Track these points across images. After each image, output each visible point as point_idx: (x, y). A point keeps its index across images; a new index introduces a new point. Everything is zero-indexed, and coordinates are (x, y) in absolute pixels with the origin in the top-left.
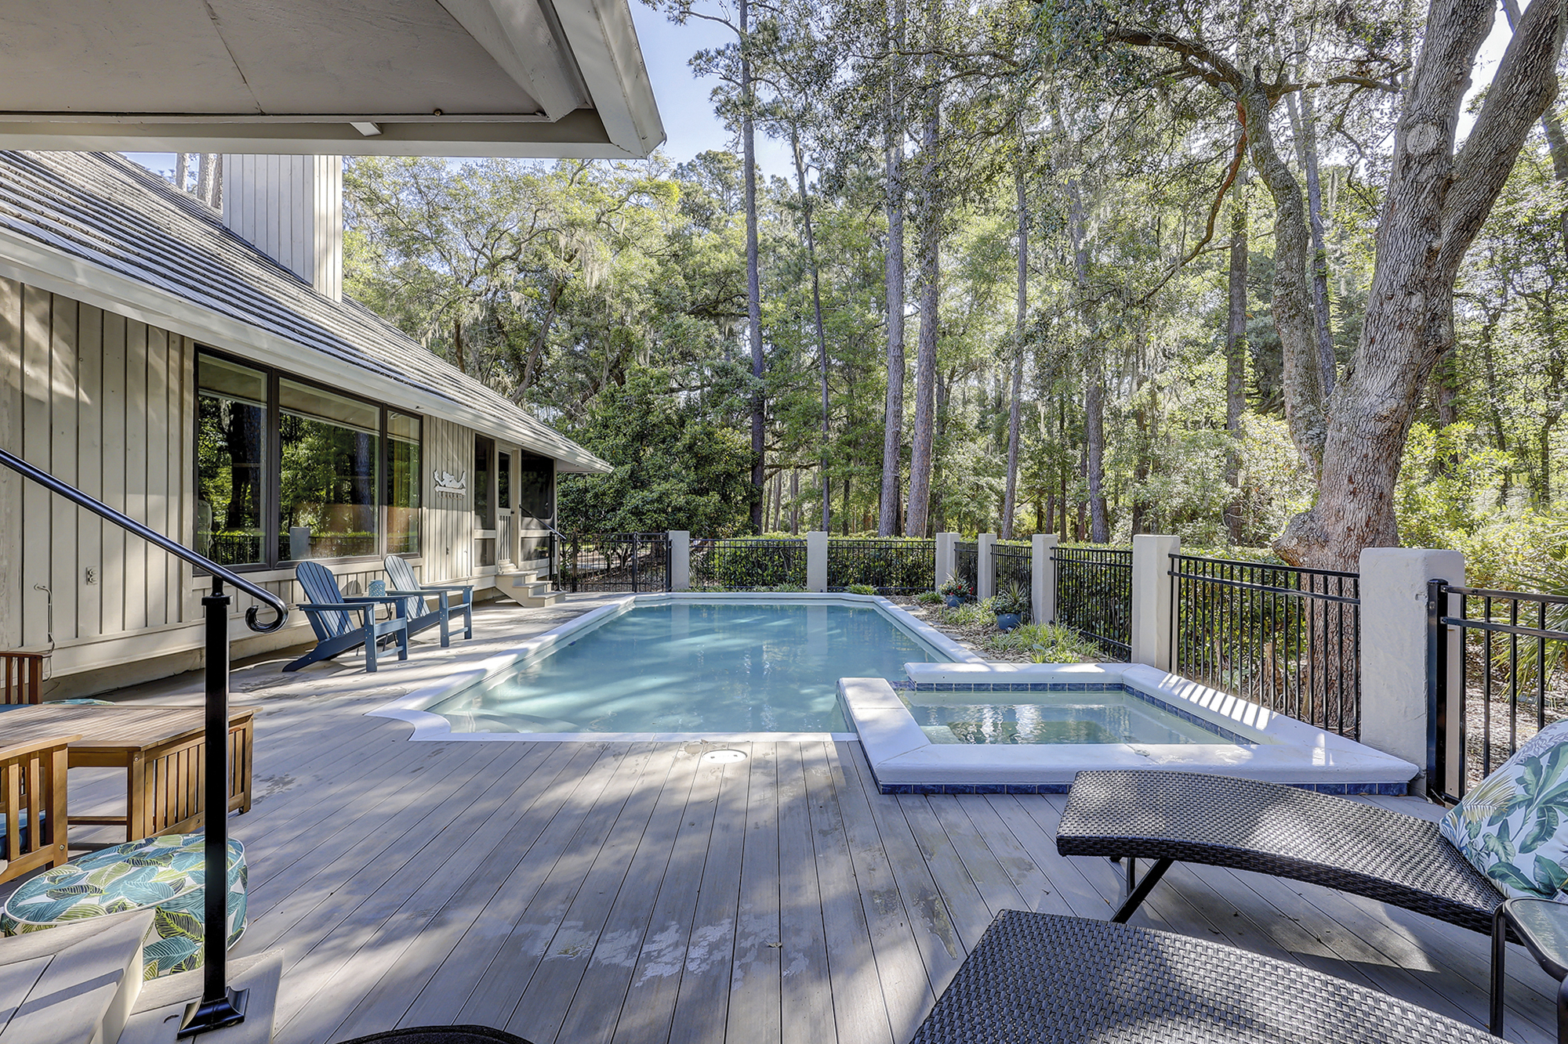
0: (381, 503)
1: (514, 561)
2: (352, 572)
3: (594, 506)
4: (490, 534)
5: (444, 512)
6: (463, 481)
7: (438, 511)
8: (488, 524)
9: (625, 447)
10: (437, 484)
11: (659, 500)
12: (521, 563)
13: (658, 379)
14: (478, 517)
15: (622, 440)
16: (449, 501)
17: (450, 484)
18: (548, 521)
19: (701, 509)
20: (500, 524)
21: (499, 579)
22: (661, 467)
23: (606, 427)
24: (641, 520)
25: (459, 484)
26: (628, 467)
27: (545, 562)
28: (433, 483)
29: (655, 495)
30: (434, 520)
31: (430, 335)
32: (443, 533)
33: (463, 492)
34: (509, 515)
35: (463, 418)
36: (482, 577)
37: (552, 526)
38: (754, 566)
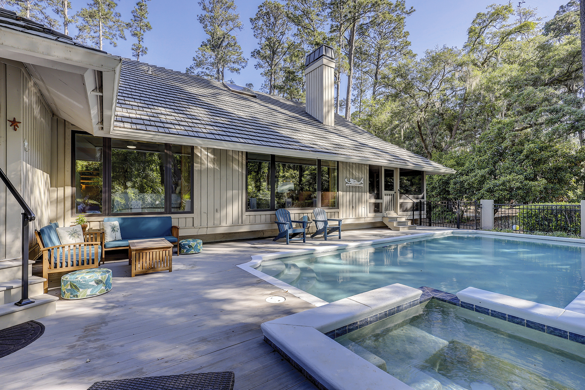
0: (318, 191)
1: (396, 212)
4: (379, 201)
5: (351, 193)
6: (362, 181)
7: (348, 193)
8: (378, 196)
10: (347, 183)
11: (503, 184)
12: (400, 213)
14: (372, 195)
16: (354, 189)
17: (354, 183)
18: (420, 196)
19: (533, 188)
20: (386, 198)
21: (384, 219)
22: (508, 168)
25: (360, 183)
26: (487, 169)
27: (417, 213)
28: (345, 183)
29: (500, 182)
30: (344, 196)
32: (351, 201)
33: (362, 185)
34: (393, 193)
36: (375, 217)
37: (423, 198)
38: (542, 220)
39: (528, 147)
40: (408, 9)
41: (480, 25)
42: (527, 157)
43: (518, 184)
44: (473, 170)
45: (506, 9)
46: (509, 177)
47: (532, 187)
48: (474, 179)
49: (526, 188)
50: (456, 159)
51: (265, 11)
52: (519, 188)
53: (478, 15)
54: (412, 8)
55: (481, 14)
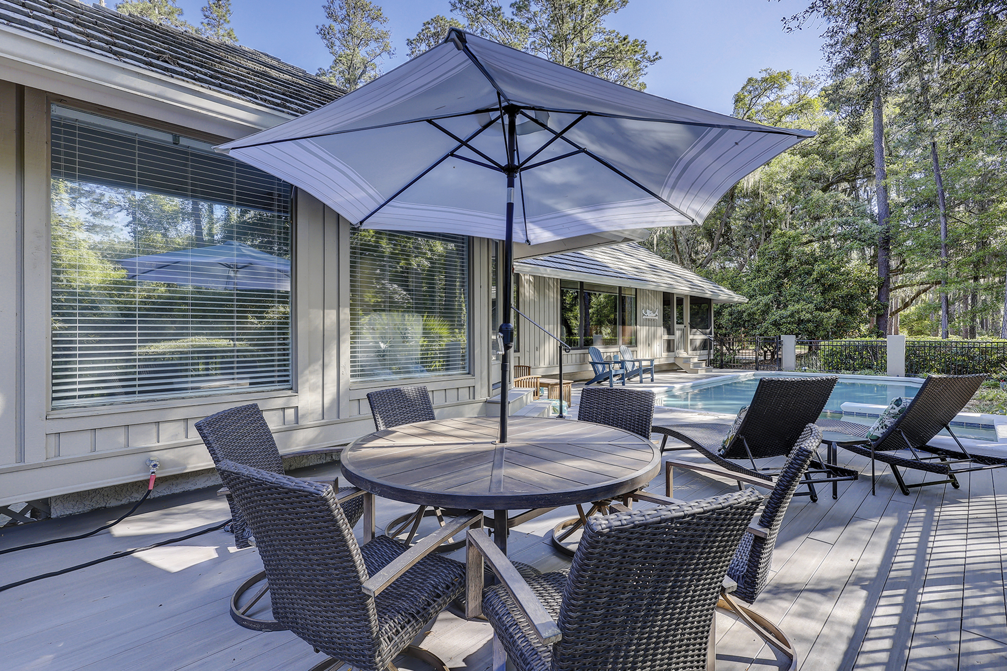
0: (619, 325)
1: (686, 350)
2: (607, 352)
3: (749, 321)
4: (671, 337)
5: (647, 327)
6: (657, 313)
7: (645, 327)
8: (670, 331)
9: (771, 283)
10: (644, 315)
11: (792, 315)
12: (690, 352)
13: (794, 237)
14: (665, 330)
15: (769, 279)
16: (650, 323)
17: (650, 315)
18: (708, 331)
19: (825, 320)
20: (678, 333)
21: (677, 359)
22: (795, 294)
23: (759, 271)
24: (779, 329)
25: (655, 315)
26: (771, 296)
27: (706, 352)
28: (642, 315)
29: (789, 313)
30: (643, 332)
31: (658, 233)
32: (647, 337)
33: (657, 318)
34: (683, 327)
35: (651, 287)
36: (667, 358)
37: (710, 333)
38: (846, 358)
39: (819, 267)
40: (651, 54)
41: (750, 93)
42: (817, 281)
43: (809, 316)
44: (753, 296)
45: (783, 76)
46: (797, 306)
47: (823, 319)
48: (756, 308)
49: (816, 321)
50: (730, 281)
51: (433, 31)
52: (809, 321)
53: (750, 80)
54: (657, 54)
55: (753, 80)
